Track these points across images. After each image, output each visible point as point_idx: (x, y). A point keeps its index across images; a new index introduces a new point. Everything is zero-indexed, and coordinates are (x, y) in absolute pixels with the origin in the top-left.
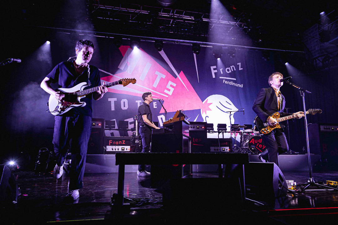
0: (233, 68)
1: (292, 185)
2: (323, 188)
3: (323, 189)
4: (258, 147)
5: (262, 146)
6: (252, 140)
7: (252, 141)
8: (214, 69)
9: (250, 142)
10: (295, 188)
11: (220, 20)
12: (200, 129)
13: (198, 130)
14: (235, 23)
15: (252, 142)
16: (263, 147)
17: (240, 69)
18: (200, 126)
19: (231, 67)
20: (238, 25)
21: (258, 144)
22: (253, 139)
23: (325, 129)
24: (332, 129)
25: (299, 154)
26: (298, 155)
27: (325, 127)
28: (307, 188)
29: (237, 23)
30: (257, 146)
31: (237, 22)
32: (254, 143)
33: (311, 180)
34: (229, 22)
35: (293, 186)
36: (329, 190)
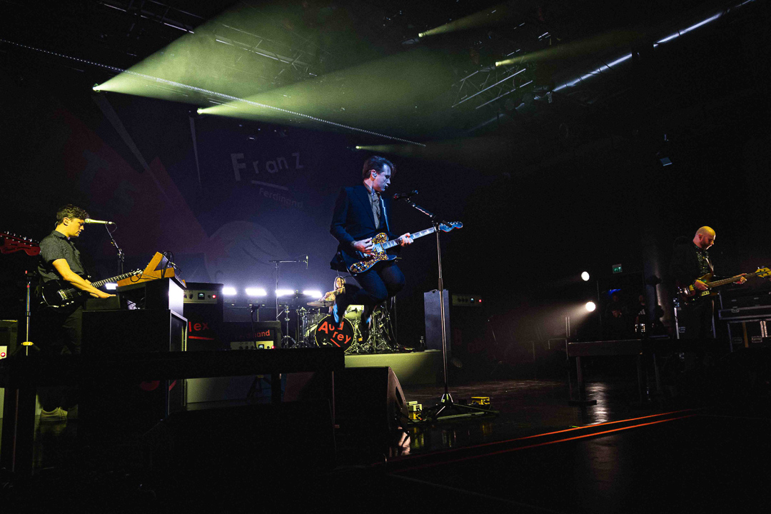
0: (282, 161)
1: (415, 410)
2: (467, 411)
3: (467, 413)
4: (336, 339)
5: (343, 337)
6: (323, 325)
7: (324, 327)
8: (240, 161)
9: (320, 330)
10: (419, 416)
11: (256, 48)
12: (206, 301)
13: (201, 302)
14: (292, 60)
15: (324, 329)
16: (345, 340)
17: (298, 167)
18: (208, 293)
19: (279, 160)
20: (297, 67)
21: (336, 333)
22: (326, 323)
23: (459, 300)
24: (472, 302)
25: (414, 351)
26: (412, 354)
27: (461, 298)
28: (441, 414)
29: (296, 61)
30: (333, 339)
31: (294, 59)
32: (327, 332)
33: (448, 398)
34: (278, 56)
35: (417, 413)
36: (476, 414)
